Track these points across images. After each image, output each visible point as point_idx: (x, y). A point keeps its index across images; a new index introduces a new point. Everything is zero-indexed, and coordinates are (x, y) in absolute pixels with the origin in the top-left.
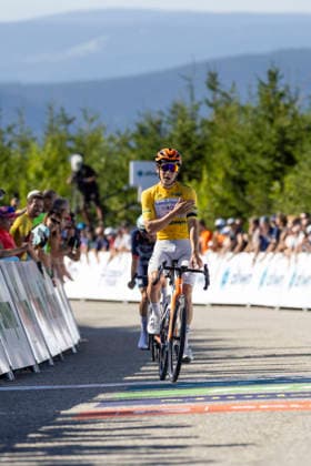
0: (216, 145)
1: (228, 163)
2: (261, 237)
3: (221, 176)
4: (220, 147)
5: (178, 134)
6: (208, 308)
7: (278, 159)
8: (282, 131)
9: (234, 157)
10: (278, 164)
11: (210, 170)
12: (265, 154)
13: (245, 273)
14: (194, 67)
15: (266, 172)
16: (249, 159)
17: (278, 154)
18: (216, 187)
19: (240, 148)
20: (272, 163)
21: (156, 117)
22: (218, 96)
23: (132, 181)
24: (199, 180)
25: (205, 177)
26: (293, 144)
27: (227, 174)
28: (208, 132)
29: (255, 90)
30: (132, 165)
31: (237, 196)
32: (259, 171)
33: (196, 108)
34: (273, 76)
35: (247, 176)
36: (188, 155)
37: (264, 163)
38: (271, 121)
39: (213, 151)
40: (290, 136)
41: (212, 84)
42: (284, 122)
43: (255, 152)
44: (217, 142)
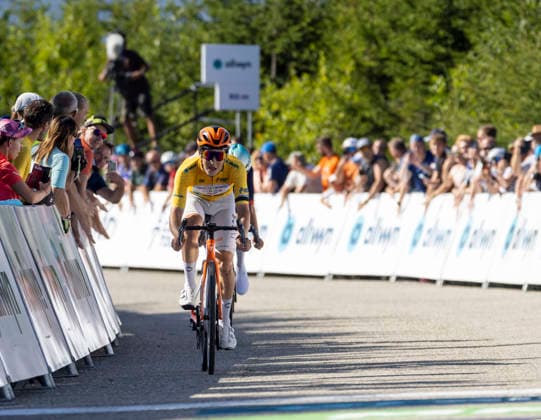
0: (340, 18)
1: (360, 47)
3: (349, 68)
4: (347, 22)
6: (328, 283)
7: (440, 41)
9: (370, 37)
10: (442, 50)
11: (331, 58)
12: (420, 34)
13: (388, 224)
15: (421, 61)
16: (395, 40)
17: (442, 33)
18: (343, 87)
20: (431, 49)
23: (204, 78)
24: (313, 74)
25: (323, 70)
27: (358, 65)
30: (204, 49)
31: (375, 101)
32: (410, 61)
35: (391, 68)
36: (295, 34)
37: (419, 47)
39: (336, 27)
40: (461, 3)
43: (406, 29)
44: (342, 12)
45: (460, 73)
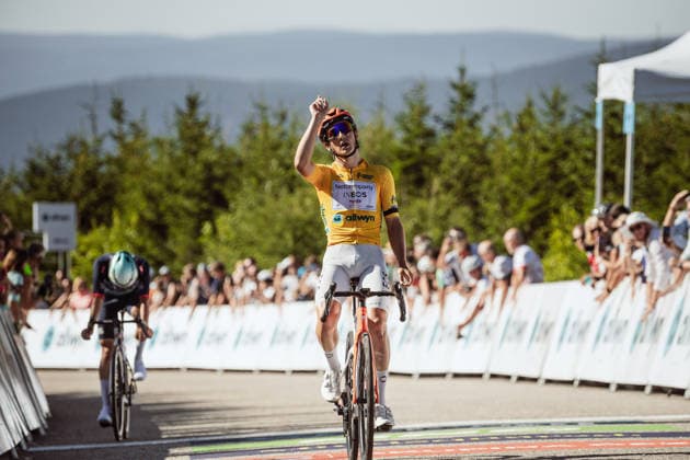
0: (127, 184)
1: (143, 205)
2: (200, 289)
3: (134, 219)
4: (133, 186)
5: (81, 172)
7: (203, 199)
8: (208, 166)
9: (151, 197)
10: (205, 206)
11: (122, 213)
12: (189, 194)
13: (178, 330)
14: (96, 89)
15: (190, 214)
16: (169, 199)
17: (205, 193)
18: (131, 233)
19: (156, 187)
20: (197, 205)
21: (53, 153)
22: (126, 128)
23: (36, 227)
24: (109, 224)
25: (116, 220)
26: (223, 180)
27: (142, 218)
28: (114, 168)
29: (172, 118)
30: (36, 208)
31: (158, 245)
32: (182, 213)
33: (99, 141)
34: (193, 103)
35: (169, 219)
36: (93, 196)
37: (188, 204)
38: (195, 154)
39: (123, 191)
40: (218, 172)
41: (118, 113)
42: (210, 155)
43: (177, 191)
44: (128, 180)
45: (224, 221)
